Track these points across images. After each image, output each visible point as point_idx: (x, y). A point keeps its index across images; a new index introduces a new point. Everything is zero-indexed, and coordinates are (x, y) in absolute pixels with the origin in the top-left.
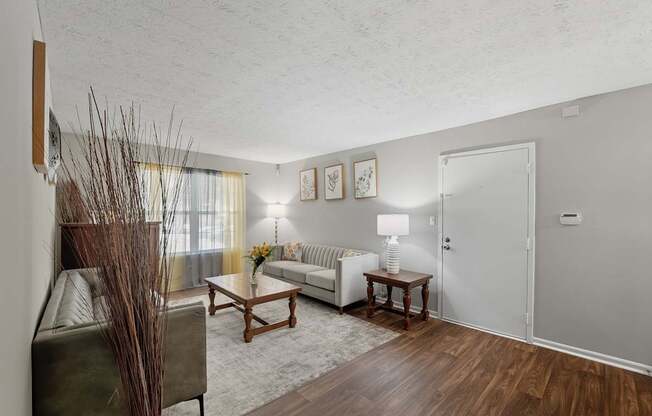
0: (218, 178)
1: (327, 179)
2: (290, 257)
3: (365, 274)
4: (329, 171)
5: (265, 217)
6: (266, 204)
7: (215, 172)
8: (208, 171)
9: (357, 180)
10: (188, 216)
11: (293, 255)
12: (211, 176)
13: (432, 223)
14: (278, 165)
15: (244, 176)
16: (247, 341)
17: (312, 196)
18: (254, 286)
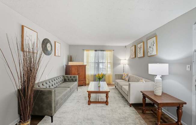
0: (104, 52)
1: (138, 49)
2: (124, 79)
3: (141, 92)
4: (139, 46)
5: (120, 64)
6: (121, 60)
7: (103, 51)
8: (101, 50)
9: (148, 48)
10: (97, 64)
11: (125, 78)
12: (102, 52)
13: (188, 69)
14: (126, 46)
15: (113, 51)
16: (89, 105)
17: (134, 56)
18: (99, 87)
